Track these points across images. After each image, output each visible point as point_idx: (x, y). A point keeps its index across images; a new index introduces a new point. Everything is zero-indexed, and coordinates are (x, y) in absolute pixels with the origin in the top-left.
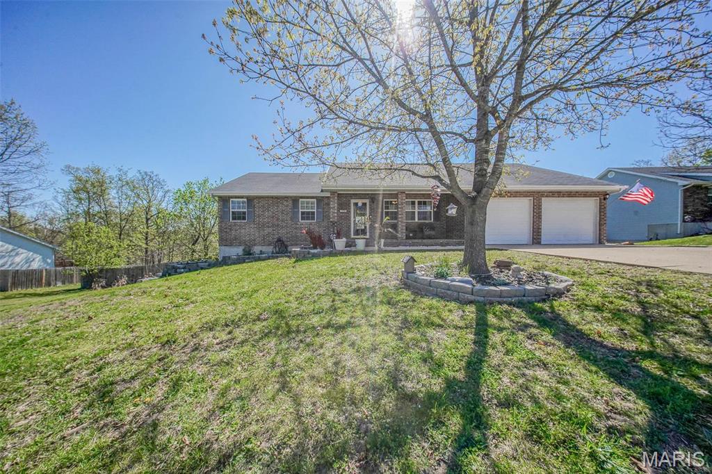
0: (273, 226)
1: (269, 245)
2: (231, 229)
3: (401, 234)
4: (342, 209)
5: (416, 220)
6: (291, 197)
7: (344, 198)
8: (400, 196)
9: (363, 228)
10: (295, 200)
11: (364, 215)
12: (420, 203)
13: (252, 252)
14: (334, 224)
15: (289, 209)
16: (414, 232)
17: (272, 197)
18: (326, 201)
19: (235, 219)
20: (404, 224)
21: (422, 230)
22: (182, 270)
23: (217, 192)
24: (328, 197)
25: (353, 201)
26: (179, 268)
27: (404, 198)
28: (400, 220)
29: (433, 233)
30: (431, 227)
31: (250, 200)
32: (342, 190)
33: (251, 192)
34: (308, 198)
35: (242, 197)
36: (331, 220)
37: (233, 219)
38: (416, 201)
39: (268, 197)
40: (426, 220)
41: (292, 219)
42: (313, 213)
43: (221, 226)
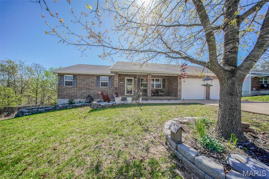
0: (86, 89)
1: (84, 98)
2: (64, 90)
3: (149, 94)
4: (121, 82)
5: (155, 88)
6: (96, 75)
7: (121, 76)
8: (149, 76)
9: (131, 90)
10: (98, 77)
11: (131, 85)
12: (156, 80)
13: (73, 102)
14: (116, 89)
15: (95, 81)
16: (154, 93)
17: (86, 75)
18: (113, 77)
19: (67, 85)
20: (151, 90)
21: (157, 92)
22: (27, 114)
23: (58, 71)
24: (114, 76)
25: (126, 78)
26: (25, 112)
27: (151, 77)
28: (149, 87)
29: (162, 94)
30: (162, 91)
31: (75, 76)
32: (120, 72)
33: (75, 72)
34: (104, 76)
35: (71, 74)
36: (115, 87)
37: (65, 85)
38: (155, 79)
39: (84, 75)
40: (159, 88)
41: (96, 86)
42: (107, 83)
43: (59, 88)
